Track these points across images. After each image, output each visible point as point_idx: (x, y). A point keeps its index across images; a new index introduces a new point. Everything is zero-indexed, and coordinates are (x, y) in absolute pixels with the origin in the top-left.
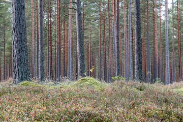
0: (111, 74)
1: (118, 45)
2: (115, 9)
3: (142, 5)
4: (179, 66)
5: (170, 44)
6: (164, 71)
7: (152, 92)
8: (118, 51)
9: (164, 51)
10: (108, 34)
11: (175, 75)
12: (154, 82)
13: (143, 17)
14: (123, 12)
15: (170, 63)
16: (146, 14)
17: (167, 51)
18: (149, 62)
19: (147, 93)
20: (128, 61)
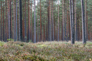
0: (7, 38)
1: (10, 23)
2: (9, 5)
3: (23, 3)
4: (41, 34)
5: (36, 23)
6: (33, 36)
7: (27, 47)
8: (11, 26)
9: (33, 26)
10: (5, 18)
11: (39, 39)
12: (28, 42)
13: (23, 9)
14: (13, 7)
15: (36, 32)
16: (25, 8)
17: (35, 26)
18: (26, 32)
19: (25, 47)
20: (16, 31)
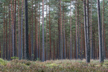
0: (11, 55)
1: (15, 38)
2: (13, 17)
3: (29, 15)
4: (50, 51)
5: (45, 38)
6: (41, 53)
7: (34, 66)
8: (15, 42)
9: (41, 42)
10: (9, 32)
11: (48, 56)
12: (36, 60)
13: (29, 22)
14: (18, 19)
15: (45, 49)
16: (31, 20)
17: (43, 42)
18: (32, 48)
19: (32, 67)
20: (21, 48)
